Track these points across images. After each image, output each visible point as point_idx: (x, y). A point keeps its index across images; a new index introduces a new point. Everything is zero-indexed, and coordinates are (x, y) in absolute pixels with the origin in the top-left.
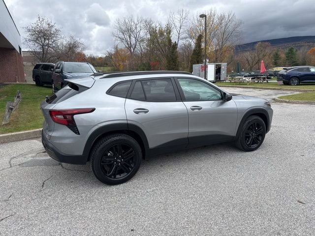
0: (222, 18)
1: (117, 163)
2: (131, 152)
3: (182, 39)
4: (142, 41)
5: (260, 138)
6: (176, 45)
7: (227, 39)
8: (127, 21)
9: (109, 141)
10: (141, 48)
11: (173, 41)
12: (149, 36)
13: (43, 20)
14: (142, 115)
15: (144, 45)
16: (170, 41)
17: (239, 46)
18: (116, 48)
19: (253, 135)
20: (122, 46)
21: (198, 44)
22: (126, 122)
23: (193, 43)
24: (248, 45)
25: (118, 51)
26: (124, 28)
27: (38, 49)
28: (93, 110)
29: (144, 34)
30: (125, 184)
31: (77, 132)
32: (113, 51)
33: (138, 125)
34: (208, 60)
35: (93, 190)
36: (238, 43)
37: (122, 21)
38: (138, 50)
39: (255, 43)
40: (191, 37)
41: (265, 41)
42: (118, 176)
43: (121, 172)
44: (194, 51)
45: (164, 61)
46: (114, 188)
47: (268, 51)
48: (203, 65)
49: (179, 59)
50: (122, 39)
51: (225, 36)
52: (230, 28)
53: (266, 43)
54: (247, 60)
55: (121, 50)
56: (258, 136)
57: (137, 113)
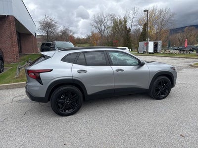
0: (161, 12)
1: (67, 103)
3: (134, 26)
4: (109, 28)
5: (167, 91)
6: (130, 29)
7: (164, 25)
8: (99, 15)
11: (128, 27)
12: (113, 25)
13: (48, 17)
14: (83, 74)
15: (109, 30)
16: (126, 27)
17: (173, 30)
18: (93, 32)
19: (162, 89)
20: (96, 31)
21: (144, 29)
22: (71, 78)
23: (141, 28)
24: (179, 29)
25: (93, 35)
26: (97, 20)
27: (44, 34)
28: (51, 70)
29: (109, 23)
31: (41, 83)
33: (80, 80)
34: (149, 39)
36: (172, 27)
37: (96, 16)
38: (106, 34)
39: (184, 27)
40: (140, 25)
41: (191, 26)
42: (67, 111)
43: (69, 109)
44: (142, 33)
45: (122, 40)
47: (193, 32)
48: (146, 42)
49: (132, 39)
50: (96, 27)
51: (163, 23)
52: (167, 18)
53: (193, 27)
54: (179, 39)
55: (95, 34)
56: (166, 89)
57: (79, 72)
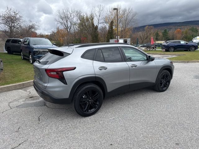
0: (125, 11)
1: (89, 102)
2: (97, 95)
3: (101, 23)
4: (75, 24)
5: (168, 84)
6: (97, 27)
7: (128, 24)
8: (65, 11)
9: (84, 88)
10: (75, 29)
11: (95, 25)
12: (79, 21)
13: (11, 9)
15: (77, 27)
16: (93, 24)
17: (135, 28)
18: (58, 29)
19: (164, 81)
20: (62, 27)
21: (111, 27)
22: (94, 75)
23: (107, 26)
24: (141, 27)
25: (59, 31)
26: (63, 16)
28: (75, 68)
29: (76, 20)
30: (93, 116)
31: (65, 83)
32: (56, 31)
33: (101, 77)
34: (119, 37)
35: (74, 120)
36: (135, 26)
37: (61, 11)
38: (72, 30)
39: (145, 26)
40: (106, 22)
41: (150, 25)
42: (89, 111)
43: (91, 108)
44: (109, 31)
45: (90, 37)
46: (88, 119)
47: (152, 31)
48: (116, 40)
49: (99, 36)
50: (62, 23)
51: (127, 22)
52: (130, 17)
53: (151, 26)
54: (140, 37)
55: (61, 30)
56: (167, 82)
57: (100, 70)
